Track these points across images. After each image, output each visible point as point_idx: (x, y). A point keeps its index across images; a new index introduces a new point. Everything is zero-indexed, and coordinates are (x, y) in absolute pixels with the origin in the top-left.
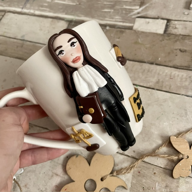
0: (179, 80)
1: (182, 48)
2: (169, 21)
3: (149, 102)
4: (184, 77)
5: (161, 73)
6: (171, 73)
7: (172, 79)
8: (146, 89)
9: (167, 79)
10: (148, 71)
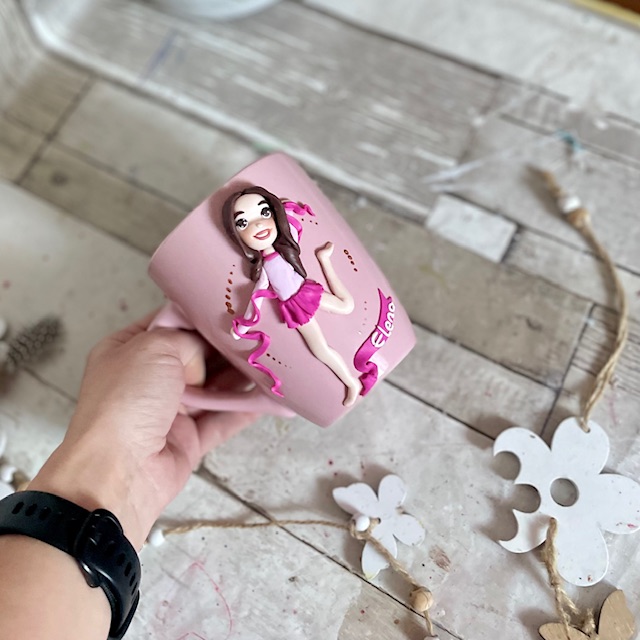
0: (505, 402)
1: (534, 317)
2: (520, 228)
3: (423, 442)
4: (519, 398)
5: (467, 372)
6: (492, 378)
7: (490, 395)
8: (421, 405)
9: (478, 393)
10: (439, 359)
